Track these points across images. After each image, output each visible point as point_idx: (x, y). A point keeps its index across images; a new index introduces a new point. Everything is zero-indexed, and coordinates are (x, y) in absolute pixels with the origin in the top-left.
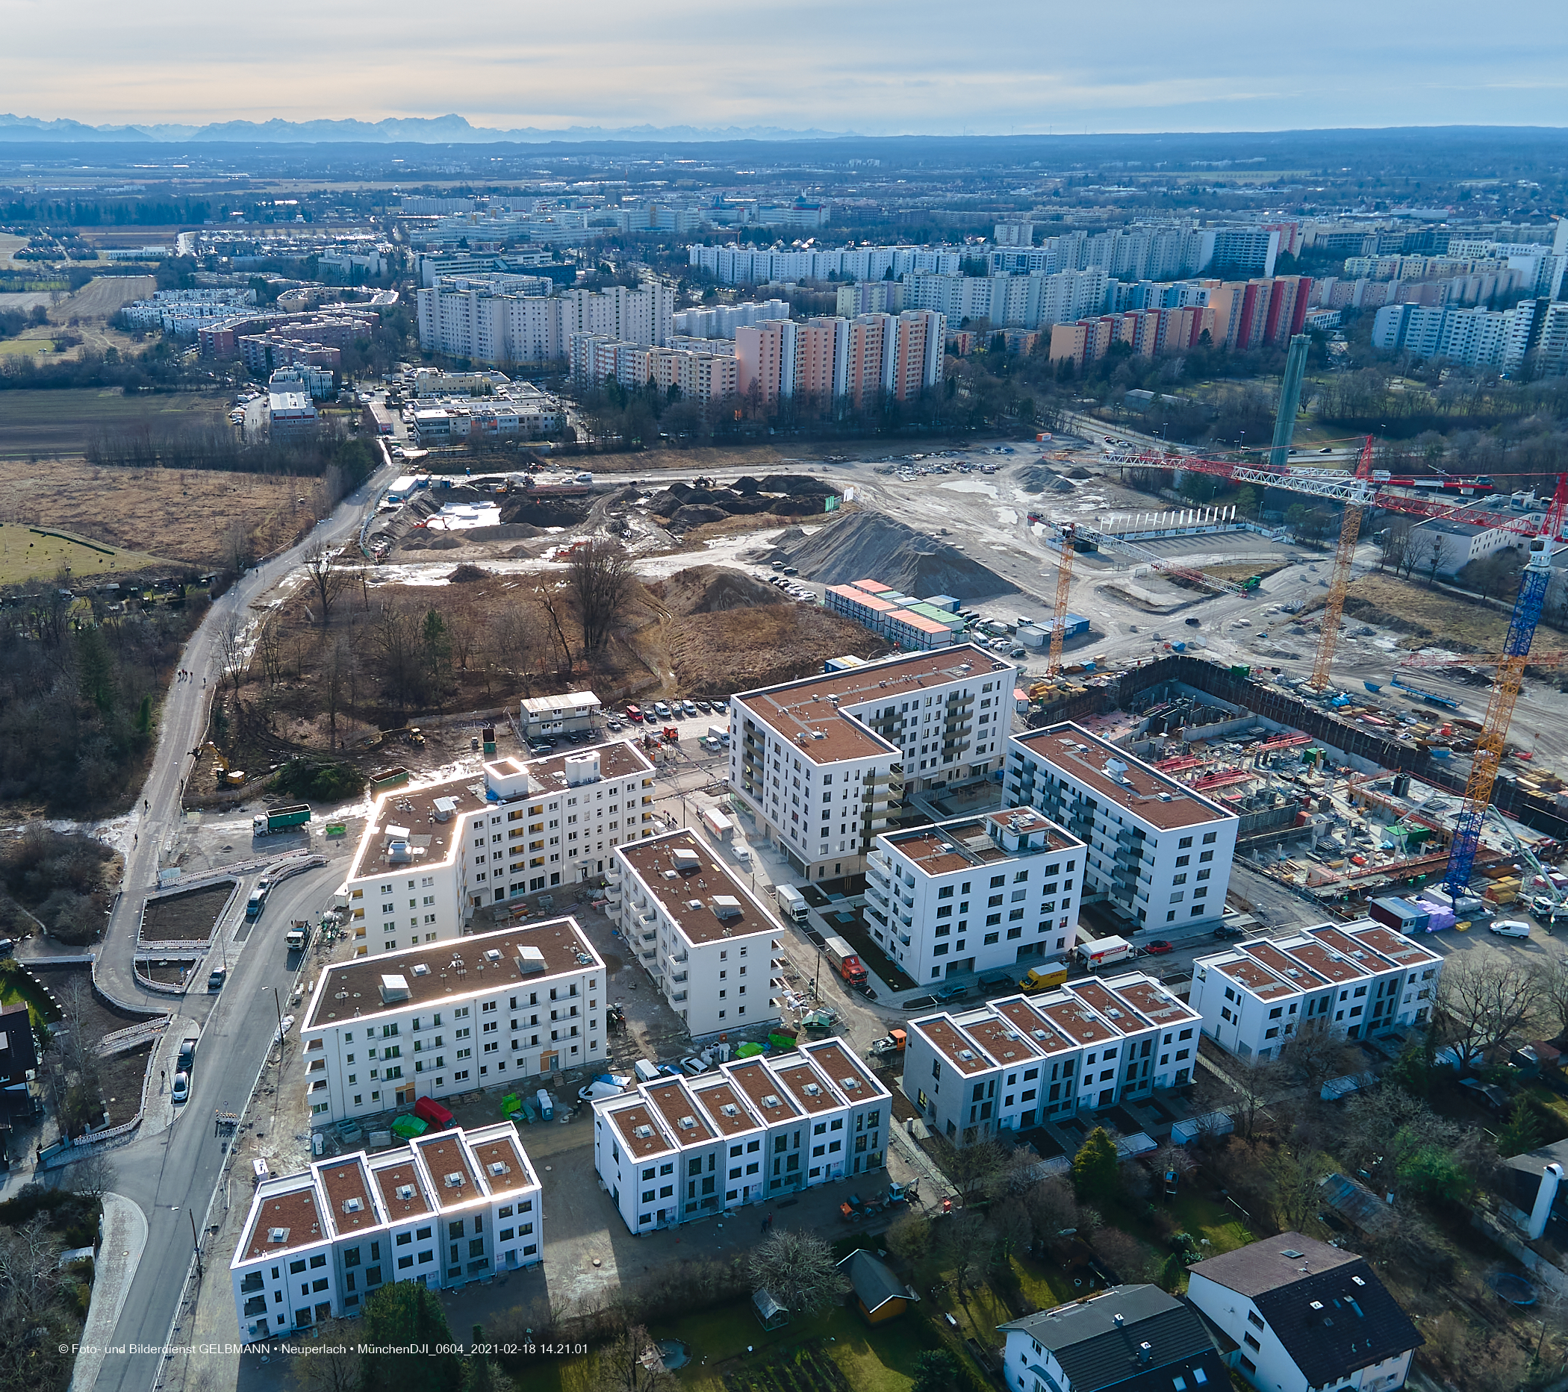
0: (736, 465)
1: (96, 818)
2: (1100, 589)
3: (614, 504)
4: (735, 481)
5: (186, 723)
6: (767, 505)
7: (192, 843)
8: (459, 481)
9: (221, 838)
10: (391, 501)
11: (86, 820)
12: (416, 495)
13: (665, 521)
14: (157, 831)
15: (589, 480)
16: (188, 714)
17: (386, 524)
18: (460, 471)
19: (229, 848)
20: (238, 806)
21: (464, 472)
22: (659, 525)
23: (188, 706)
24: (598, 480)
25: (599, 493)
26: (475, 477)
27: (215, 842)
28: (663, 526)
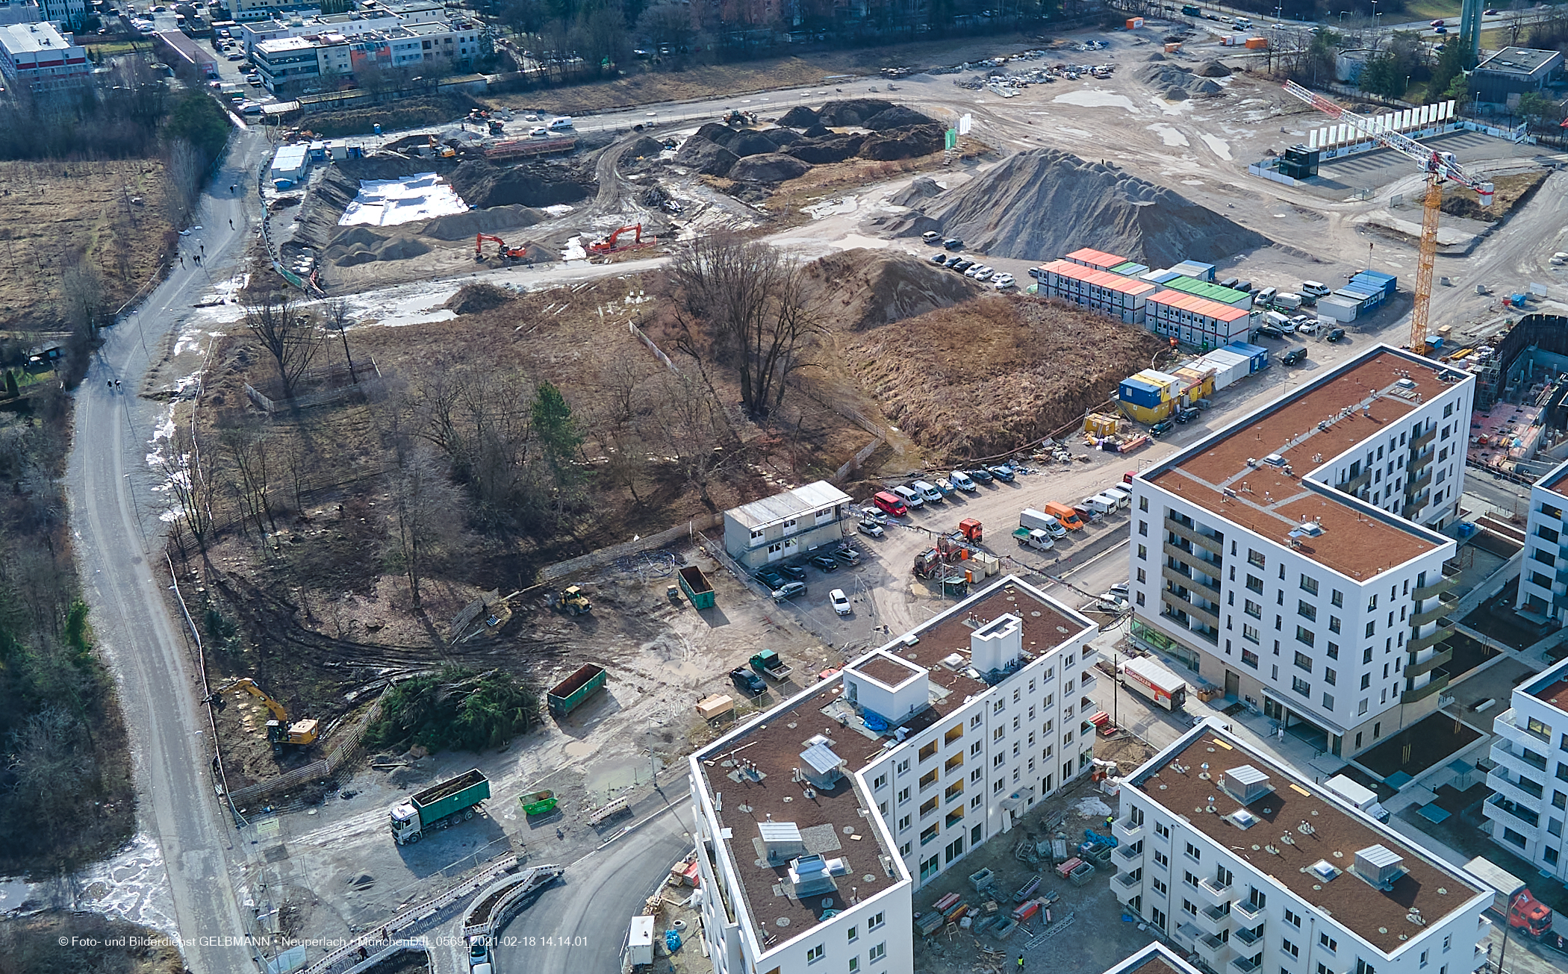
0: (768, 90)
1: (75, 866)
2: (1363, 228)
3: (626, 161)
4: (783, 114)
5: (147, 634)
6: (853, 148)
7: (287, 882)
8: (372, 145)
9: (339, 860)
10: (281, 187)
11: (54, 872)
12: (316, 176)
13: (725, 183)
14: (208, 870)
15: (569, 128)
16: (140, 615)
17: (294, 227)
18: (364, 129)
19: (365, 879)
20: (334, 787)
21: (372, 132)
22: (718, 190)
23: (130, 600)
24: (584, 127)
25: (592, 147)
26: (392, 138)
27: (331, 872)
28: (725, 191)
